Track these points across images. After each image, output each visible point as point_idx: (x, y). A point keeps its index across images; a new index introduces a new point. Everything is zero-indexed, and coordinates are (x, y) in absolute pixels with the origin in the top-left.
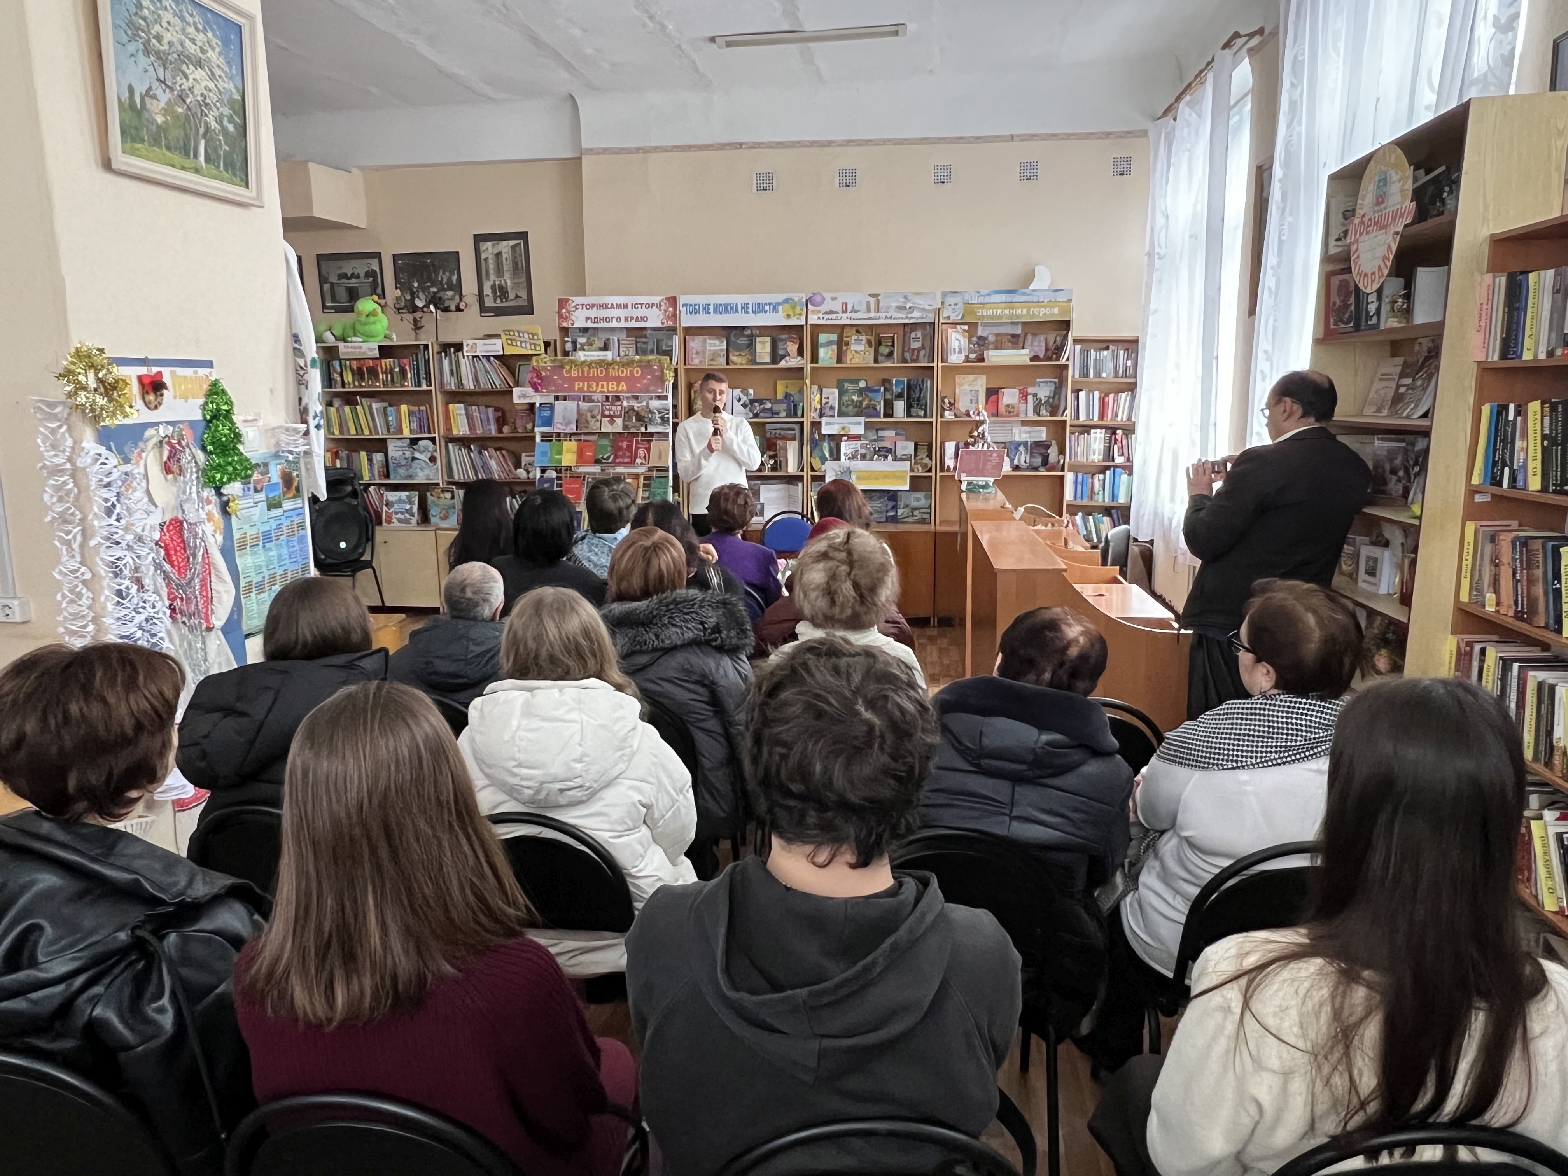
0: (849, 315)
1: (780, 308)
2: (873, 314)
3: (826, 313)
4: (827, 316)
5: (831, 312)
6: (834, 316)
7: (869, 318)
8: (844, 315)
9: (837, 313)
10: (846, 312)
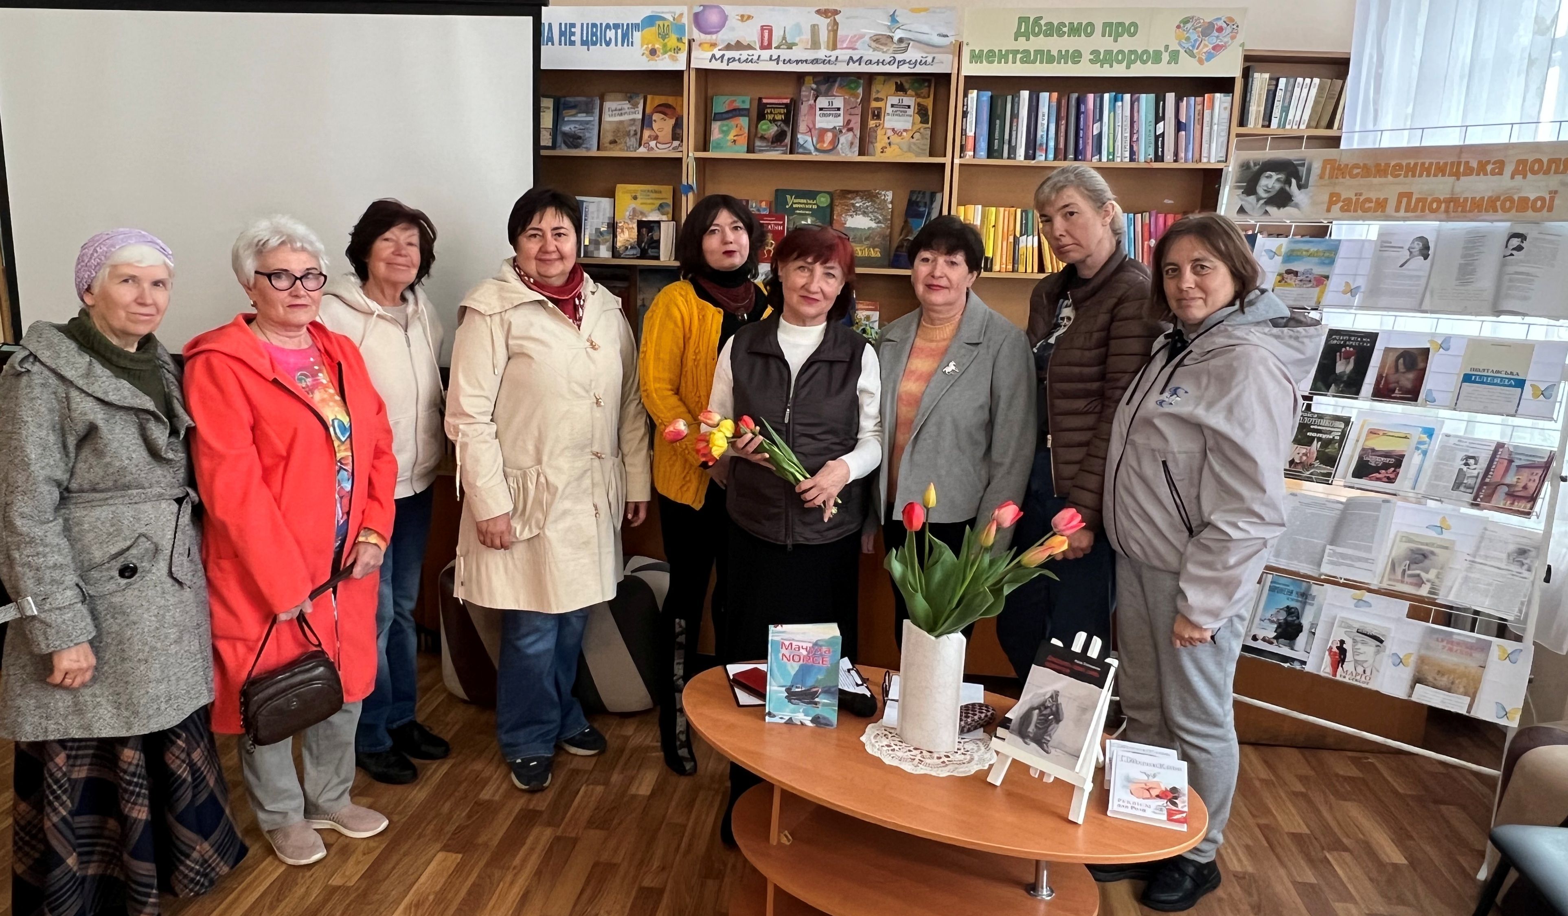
0: (775, 53)
1: (637, 36)
2: (822, 54)
3: (729, 47)
4: (729, 54)
5: (739, 46)
6: (744, 54)
7: (815, 61)
8: (766, 54)
9: (749, 47)
10: (769, 47)
